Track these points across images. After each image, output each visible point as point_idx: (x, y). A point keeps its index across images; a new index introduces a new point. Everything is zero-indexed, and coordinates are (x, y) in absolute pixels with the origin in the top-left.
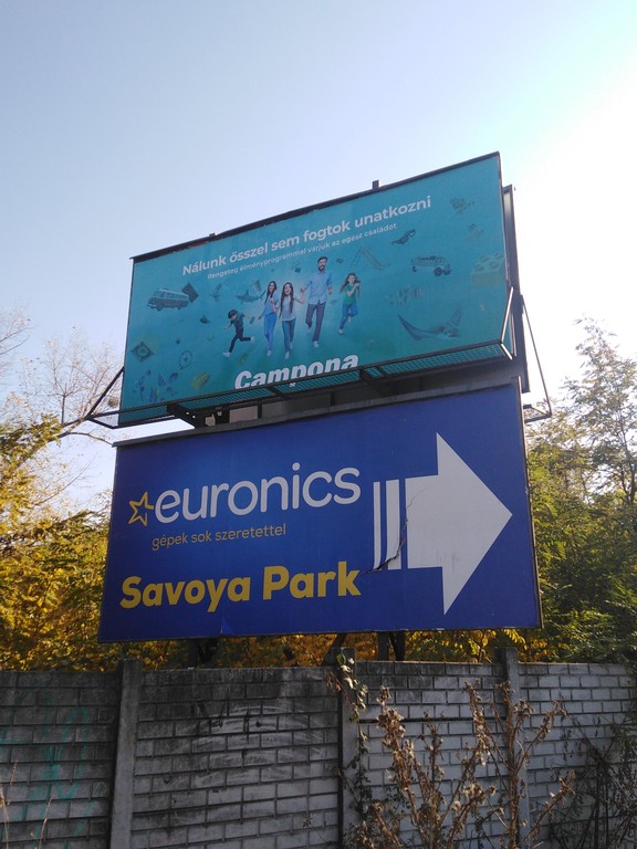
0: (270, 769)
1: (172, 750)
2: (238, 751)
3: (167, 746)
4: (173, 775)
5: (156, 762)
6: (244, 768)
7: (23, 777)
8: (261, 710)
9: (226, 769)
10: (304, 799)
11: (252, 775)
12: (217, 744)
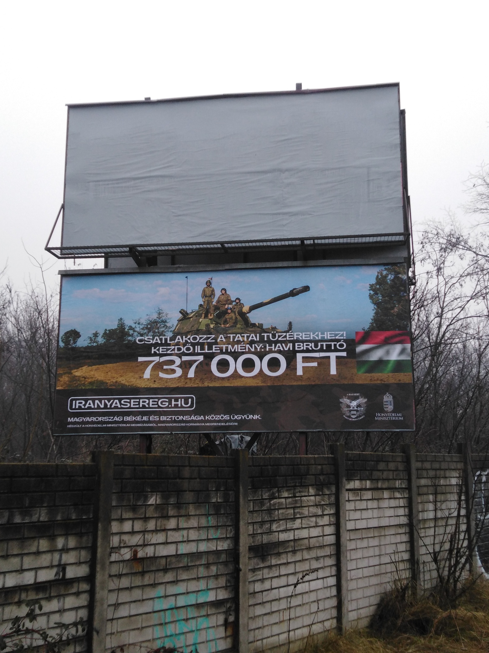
0: (306, 519)
1: (262, 507)
2: (291, 508)
3: (260, 505)
4: (262, 523)
5: (255, 515)
6: (294, 519)
7: (196, 525)
8: (301, 482)
9: (286, 519)
10: (321, 538)
11: (297, 523)
12: (282, 503)
